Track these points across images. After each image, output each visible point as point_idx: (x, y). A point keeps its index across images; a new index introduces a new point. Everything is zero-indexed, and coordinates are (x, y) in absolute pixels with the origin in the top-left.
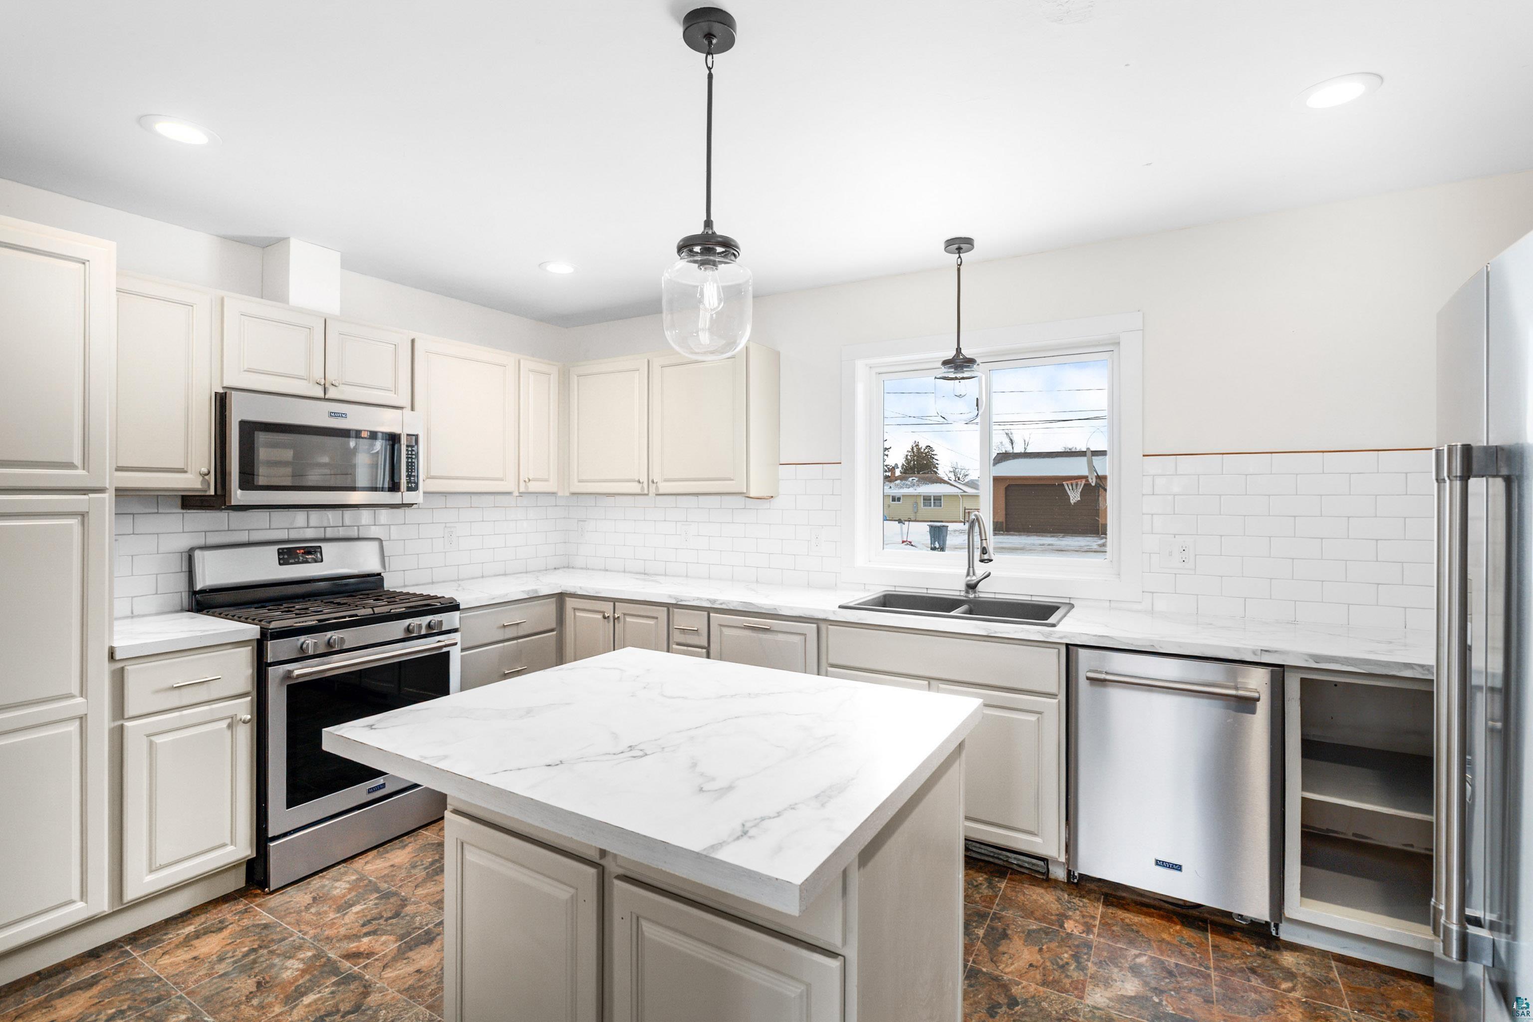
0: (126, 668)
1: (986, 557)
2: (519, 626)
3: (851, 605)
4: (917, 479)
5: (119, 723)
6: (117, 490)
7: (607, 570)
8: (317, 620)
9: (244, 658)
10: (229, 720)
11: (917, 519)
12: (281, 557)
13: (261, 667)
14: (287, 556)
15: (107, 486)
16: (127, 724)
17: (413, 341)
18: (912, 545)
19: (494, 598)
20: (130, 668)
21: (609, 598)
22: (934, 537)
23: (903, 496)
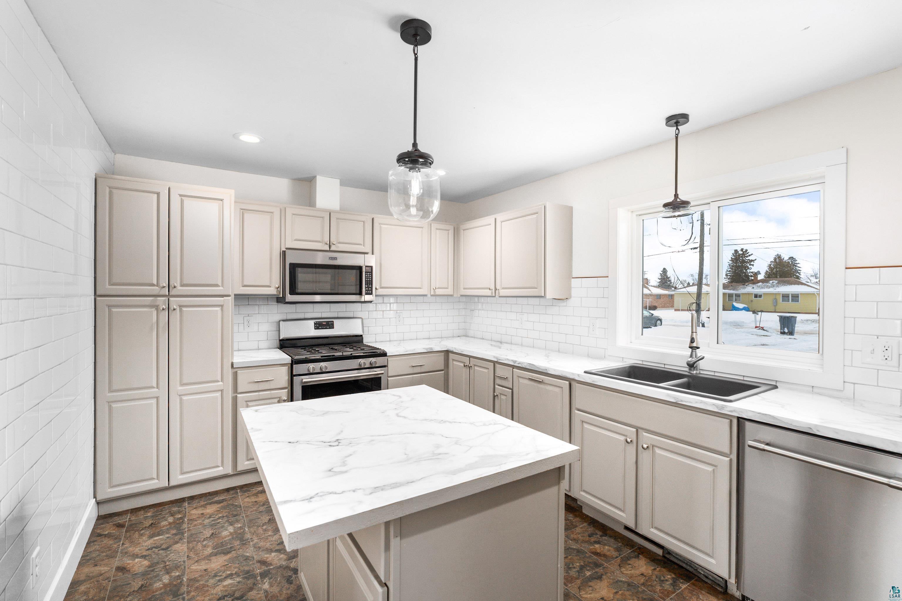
0: (238, 371)
1: (694, 345)
2: (422, 367)
3: (593, 371)
4: (777, 282)
5: (235, 395)
6: (235, 295)
7: (483, 339)
8: (321, 356)
9: (284, 372)
10: (279, 399)
11: (777, 311)
12: (316, 326)
13: (292, 376)
14: (318, 326)
15: (230, 294)
16: (239, 395)
17: (373, 219)
18: (764, 330)
19: (407, 351)
20: (239, 372)
21: (466, 355)
22: (783, 325)
23: (764, 294)
